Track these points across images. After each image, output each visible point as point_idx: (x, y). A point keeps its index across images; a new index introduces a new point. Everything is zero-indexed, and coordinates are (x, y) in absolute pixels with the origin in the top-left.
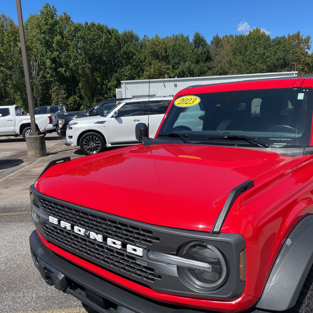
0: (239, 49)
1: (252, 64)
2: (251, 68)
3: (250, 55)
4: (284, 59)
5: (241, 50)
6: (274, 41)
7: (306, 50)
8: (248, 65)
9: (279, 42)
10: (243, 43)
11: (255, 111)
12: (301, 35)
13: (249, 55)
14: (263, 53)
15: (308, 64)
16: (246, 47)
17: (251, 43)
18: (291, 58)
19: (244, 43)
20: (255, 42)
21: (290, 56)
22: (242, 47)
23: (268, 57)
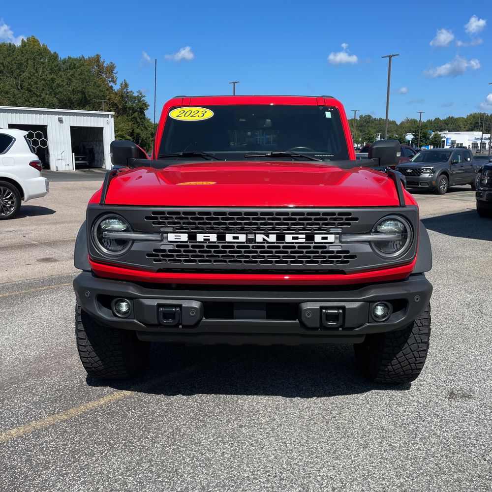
0: (8, 67)
1: (34, 93)
2: (33, 99)
3: (29, 78)
4: (83, 93)
5: (11, 68)
6: (64, 62)
7: (111, 84)
8: (27, 94)
9: (73, 65)
10: (14, 57)
11: (57, 167)
12: (102, 60)
13: (27, 78)
14: (52, 79)
15: (116, 104)
16: (21, 64)
17: (28, 59)
18: (92, 92)
19: (17, 58)
20: (34, 59)
21: (91, 90)
22: (13, 62)
23: (59, 86)
